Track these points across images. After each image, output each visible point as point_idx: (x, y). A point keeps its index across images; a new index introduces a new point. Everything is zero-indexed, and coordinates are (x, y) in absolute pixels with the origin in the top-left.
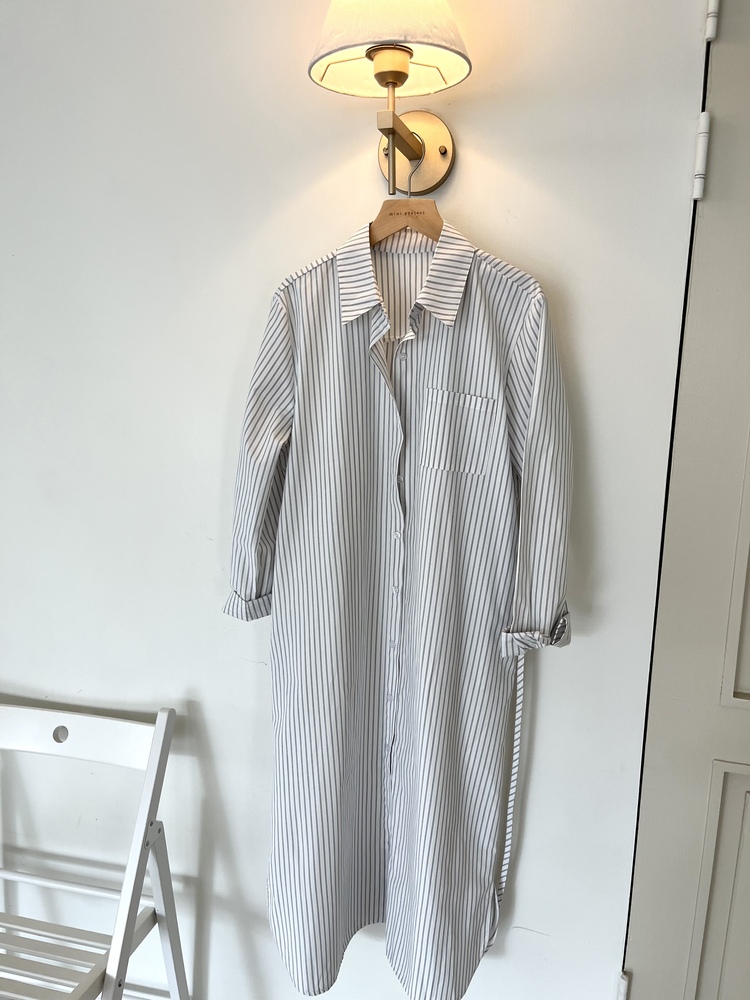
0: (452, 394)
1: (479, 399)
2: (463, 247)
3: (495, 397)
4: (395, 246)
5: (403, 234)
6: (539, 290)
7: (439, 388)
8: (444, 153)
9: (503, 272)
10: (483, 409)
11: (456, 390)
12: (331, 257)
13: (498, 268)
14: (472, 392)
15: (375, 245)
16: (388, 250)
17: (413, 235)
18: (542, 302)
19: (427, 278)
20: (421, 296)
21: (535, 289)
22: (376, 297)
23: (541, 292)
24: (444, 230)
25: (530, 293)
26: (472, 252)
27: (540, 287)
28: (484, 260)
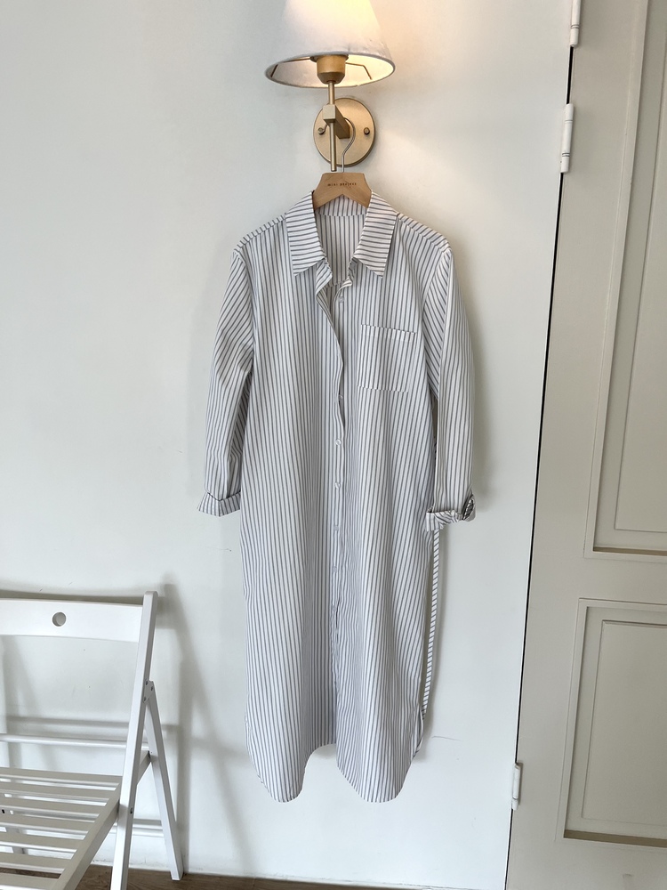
0: (382, 329)
1: (403, 333)
2: (387, 212)
3: (415, 331)
4: (329, 212)
5: (337, 201)
6: (447, 245)
7: (371, 324)
8: (367, 133)
9: (420, 231)
10: (406, 340)
11: (384, 326)
12: (281, 219)
13: (416, 228)
14: (397, 327)
15: (318, 209)
16: (326, 215)
17: (346, 201)
18: (450, 255)
19: (362, 238)
20: (356, 252)
21: (444, 245)
22: (320, 253)
23: (449, 247)
24: (373, 199)
25: (440, 248)
26: (394, 216)
27: (448, 243)
28: (404, 222)
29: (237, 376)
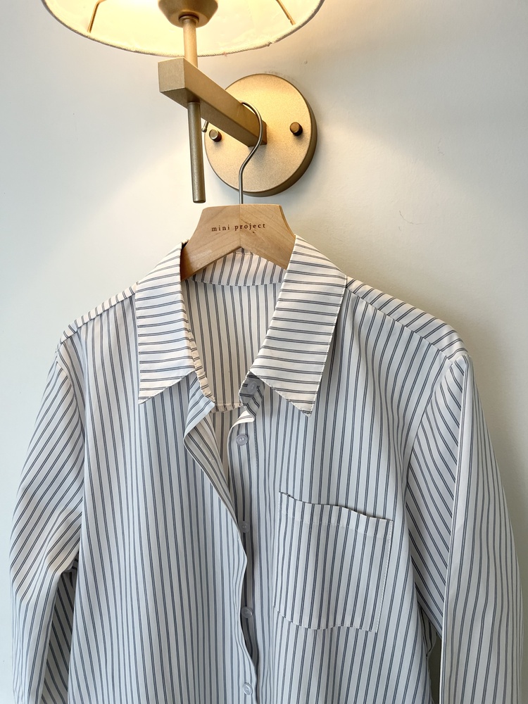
0: (318, 508)
2: (329, 278)
5: (239, 255)
6: (457, 346)
7: (297, 496)
8: (298, 133)
9: (396, 315)
10: (370, 533)
11: (324, 501)
12: (128, 294)
13: (387, 310)
14: (351, 505)
15: (190, 276)
16: (216, 281)
17: (247, 257)
18: (464, 367)
19: (272, 323)
20: (258, 362)
21: (451, 344)
22: (188, 362)
23: (462, 349)
24: (295, 253)
25: (443, 350)
26: (342, 286)
27: (459, 340)
28: (363, 298)
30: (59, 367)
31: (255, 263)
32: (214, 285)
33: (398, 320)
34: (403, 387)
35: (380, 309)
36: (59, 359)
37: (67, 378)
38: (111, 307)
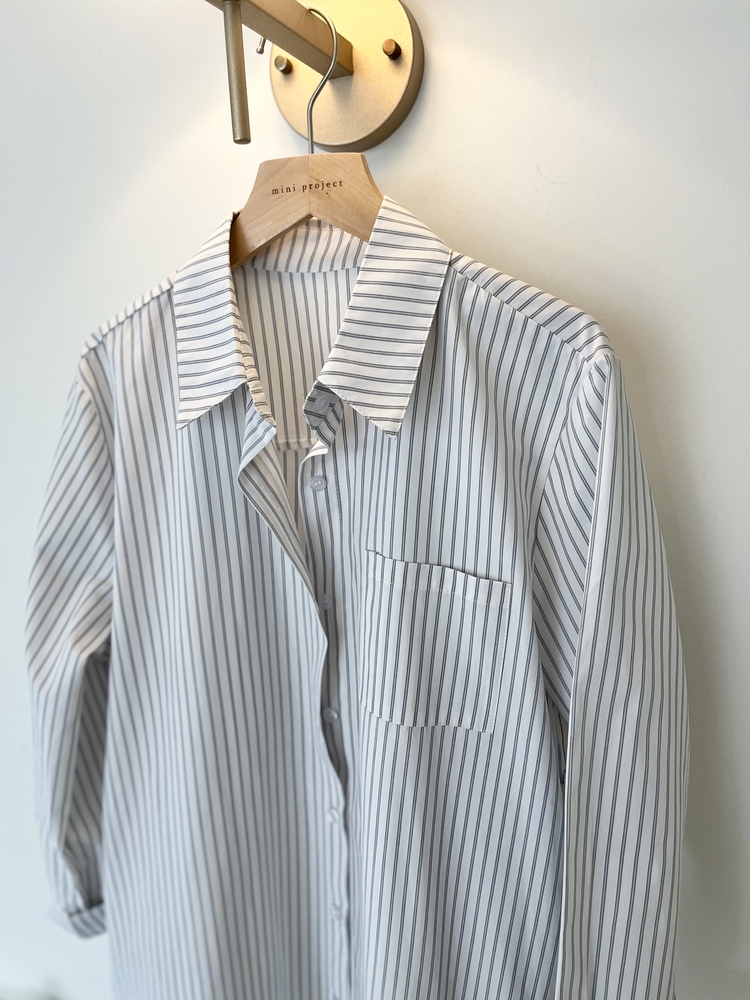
0: (413, 567)
1: (471, 579)
2: (427, 253)
4: (293, 258)
6: (598, 342)
7: (387, 552)
8: (396, 55)
9: (516, 304)
10: (482, 601)
11: (421, 558)
12: (166, 287)
13: (506, 295)
14: (457, 563)
16: (282, 267)
17: (325, 232)
18: (606, 370)
19: (345, 314)
20: (328, 366)
21: (590, 341)
22: (239, 370)
23: (605, 346)
24: (381, 218)
25: (580, 350)
26: (443, 263)
27: (602, 334)
28: (473, 279)
29: (68, 660)
30: (79, 389)
31: (335, 240)
32: (279, 273)
33: (520, 309)
34: (530, 406)
35: (496, 295)
36: (80, 379)
37: (89, 403)
38: (144, 305)
